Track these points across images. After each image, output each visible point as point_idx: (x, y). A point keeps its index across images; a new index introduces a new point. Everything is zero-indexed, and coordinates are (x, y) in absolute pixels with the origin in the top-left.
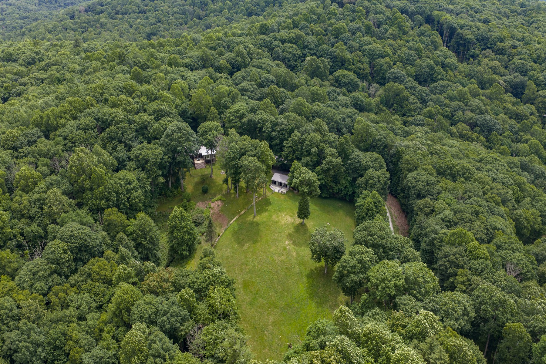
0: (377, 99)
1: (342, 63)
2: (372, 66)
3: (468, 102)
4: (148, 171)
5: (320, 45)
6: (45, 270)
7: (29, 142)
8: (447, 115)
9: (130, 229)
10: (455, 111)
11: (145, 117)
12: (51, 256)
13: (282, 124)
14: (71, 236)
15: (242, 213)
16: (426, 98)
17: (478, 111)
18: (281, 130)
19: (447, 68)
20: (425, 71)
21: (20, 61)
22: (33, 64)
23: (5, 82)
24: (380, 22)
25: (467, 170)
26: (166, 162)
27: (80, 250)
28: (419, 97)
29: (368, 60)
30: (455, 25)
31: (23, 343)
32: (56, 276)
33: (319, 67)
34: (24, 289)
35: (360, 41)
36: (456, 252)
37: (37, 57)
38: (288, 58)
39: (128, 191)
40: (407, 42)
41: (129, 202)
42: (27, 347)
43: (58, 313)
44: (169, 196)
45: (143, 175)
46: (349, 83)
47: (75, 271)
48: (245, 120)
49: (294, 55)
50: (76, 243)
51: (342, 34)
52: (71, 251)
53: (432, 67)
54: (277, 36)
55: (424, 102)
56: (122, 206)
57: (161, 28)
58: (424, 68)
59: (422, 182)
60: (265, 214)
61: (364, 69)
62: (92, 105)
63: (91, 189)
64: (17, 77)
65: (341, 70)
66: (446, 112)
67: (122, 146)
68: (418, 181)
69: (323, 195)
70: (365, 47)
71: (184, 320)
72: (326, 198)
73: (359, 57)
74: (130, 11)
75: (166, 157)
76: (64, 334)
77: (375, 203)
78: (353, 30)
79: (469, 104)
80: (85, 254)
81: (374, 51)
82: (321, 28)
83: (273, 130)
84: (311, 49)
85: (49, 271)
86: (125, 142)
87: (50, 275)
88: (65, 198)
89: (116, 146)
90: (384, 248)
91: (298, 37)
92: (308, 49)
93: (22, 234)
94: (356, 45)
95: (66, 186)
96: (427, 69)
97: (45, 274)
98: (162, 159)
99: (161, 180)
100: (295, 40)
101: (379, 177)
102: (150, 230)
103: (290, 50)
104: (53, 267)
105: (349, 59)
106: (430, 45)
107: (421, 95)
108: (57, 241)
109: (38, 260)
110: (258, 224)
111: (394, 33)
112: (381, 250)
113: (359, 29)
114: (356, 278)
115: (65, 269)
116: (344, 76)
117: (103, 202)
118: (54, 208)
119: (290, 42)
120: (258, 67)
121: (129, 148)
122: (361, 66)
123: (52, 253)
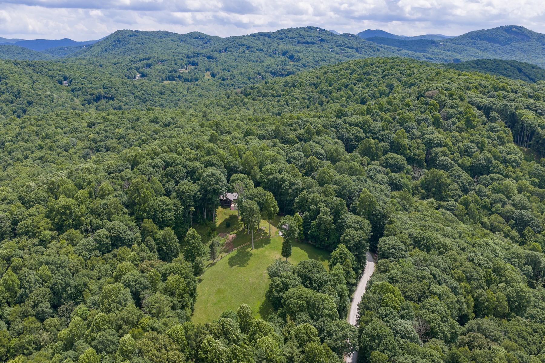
0: (418, 182)
1: (396, 147)
2: (428, 153)
3: (511, 196)
4: (184, 201)
5: (384, 130)
6: (92, 245)
7: (119, 170)
8: (485, 205)
9: (157, 236)
10: (494, 203)
11: (197, 164)
12: (97, 237)
13: (297, 184)
14: (113, 229)
15: (244, 245)
16: (468, 187)
17: (520, 205)
18: (295, 189)
19: (508, 164)
20: (480, 164)
21: (161, 123)
22: (168, 126)
23: (143, 136)
24: (451, 115)
25: (443, 245)
26: (198, 197)
27: (117, 240)
28: (461, 185)
29: (425, 148)
30: (535, 125)
31: (60, 281)
32: (97, 251)
33: (370, 148)
34: (76, 254)
35: (424, 130)
36: (371, 297)
37: (172, 121)
38: (350, 138)
39: (163, 210)
40: (472, 135)
41: (162, 218)
42: (61, 284)
43: (88, 271)
44: (202, 225)
45: (178, 202)
46: (395, 165)
47: (109, 252)
48: (271, 177)
49: (357, 137)
50: (115, 234)
51: (407, 122)
52: (111, 238)
53: (489, 160)
54: (347, 120)
55: (465, 191)
56: (157, 220)
57: (286, 110)
58: (480, 161)
59: (389, 245)
60: (261, 249)
61: (419, 155)
62: (166, 153)
63: (140, 205)
64: (153, 133)
65: (390, 153)
66: (485, 202)
67: (173, 181)
68: (386, 244)
69: (317, 246)
70: (427, 136)
71: (145, 288)
72: (318, 248)
73: (418, 144)
74: (270, 94)
75: (199, 193)
76: (85, 284)
77: (341, 254)
78: (419, 120)
79: (512, 199)
80: (119, 242)
81: (432, 140)
82: (391, 117)
83: (290, 188)
84: (374, 133)
85: (94, 247)
86: (175, 179)
87: (94, 249)
88: (122, 206)
89: (169, 181)
90: (310, 279)
91: (366, 122)
92: (372, 133)
93: (91, 224)
94: (417, 133)
95: (125, 198)
96: (483, 162)
97: (91, 248)
98: (195, 194)
99: (192, 209)
100: (363, 125)
101: (354, 236)
102: (170, 240)
103: (354, 132)
104: (98, 245)
105: (404, 145)
106: (495, 140)
107: (463, 183)
108: (104, 230)
109: (90, 239)
110: (251, 255)
111: (461, 126)
112: (308, 282)
113: (425, 120)
114: (277, 294)
115: (104, 248)
116: (392, 158)
117: (145, 214)
118: (111, 210)
119: (357, 126)
120: (316, 143)
121: (177, 183)
122: (417, 152)
123: (98, 236)
